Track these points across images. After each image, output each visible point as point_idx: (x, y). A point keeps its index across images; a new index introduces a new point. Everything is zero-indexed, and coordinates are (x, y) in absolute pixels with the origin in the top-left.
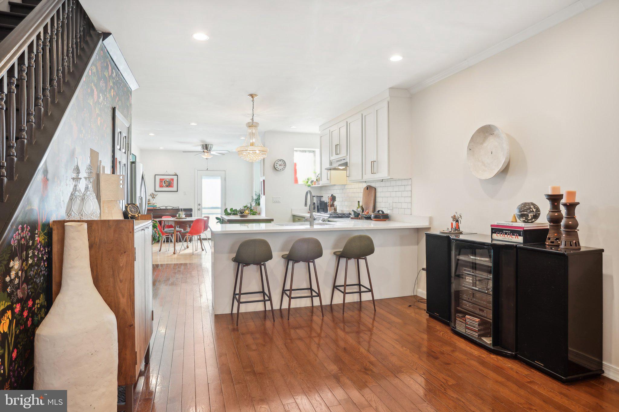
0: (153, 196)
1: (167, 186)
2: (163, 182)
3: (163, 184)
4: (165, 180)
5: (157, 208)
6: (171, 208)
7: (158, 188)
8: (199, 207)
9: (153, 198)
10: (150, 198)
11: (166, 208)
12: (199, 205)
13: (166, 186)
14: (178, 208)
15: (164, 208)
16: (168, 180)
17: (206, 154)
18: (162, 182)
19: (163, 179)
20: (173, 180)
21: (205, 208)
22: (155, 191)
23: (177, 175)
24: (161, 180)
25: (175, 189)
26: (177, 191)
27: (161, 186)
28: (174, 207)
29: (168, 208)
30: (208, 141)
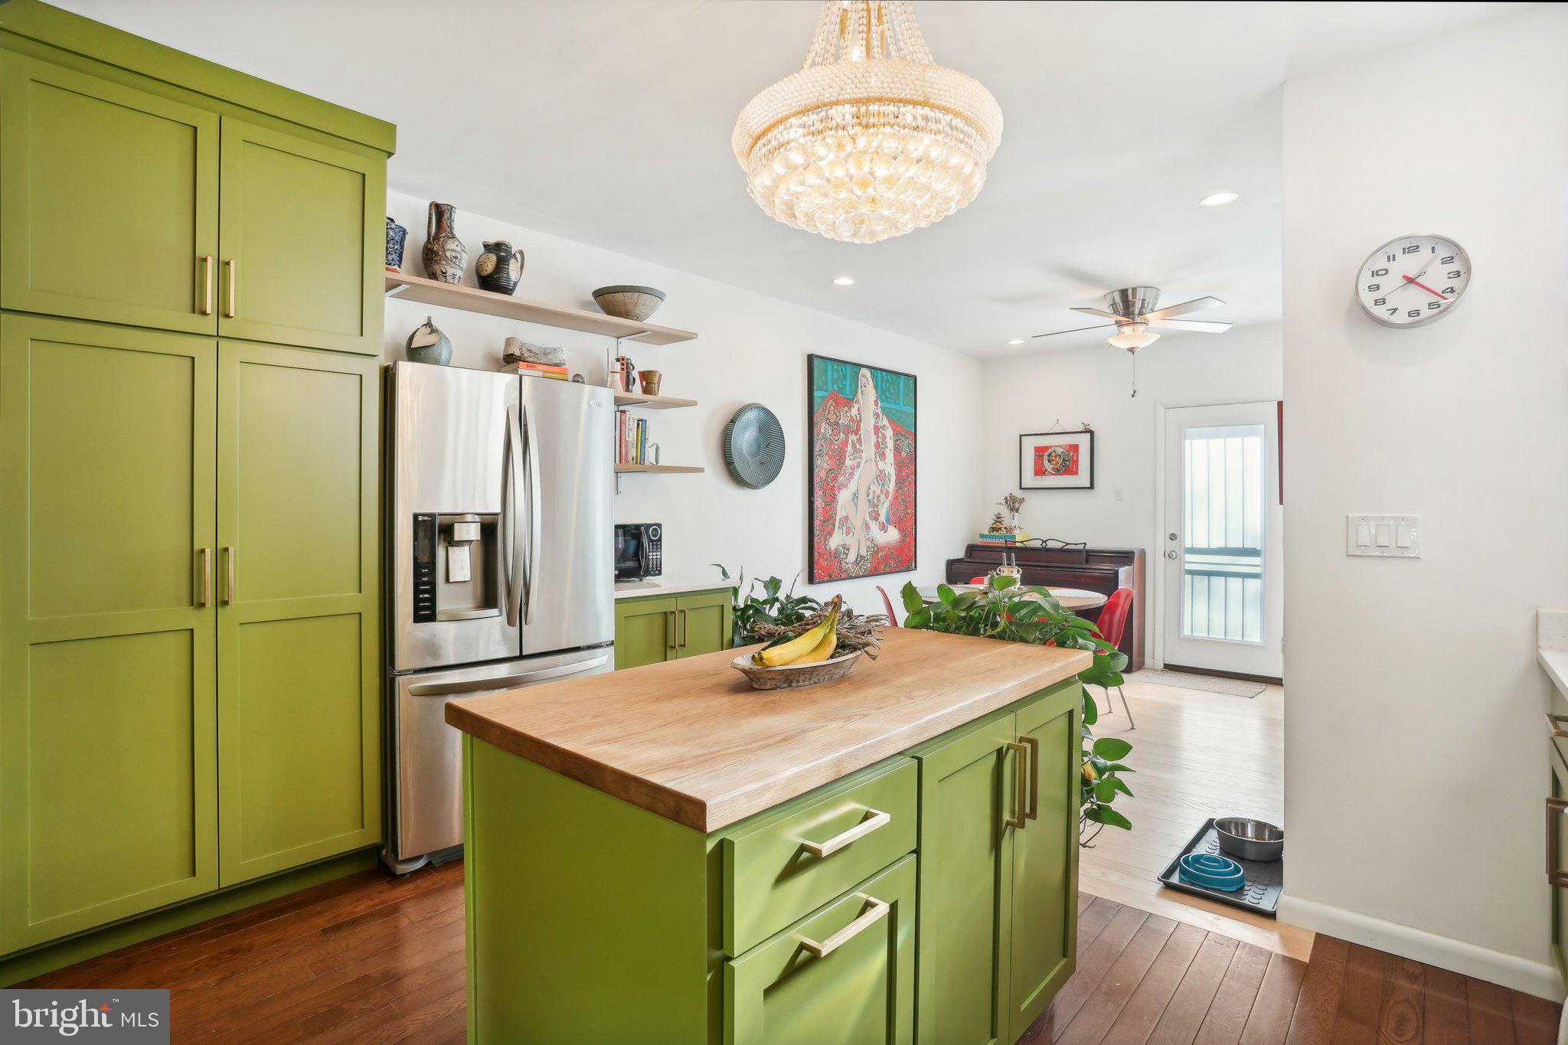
0: (1013, 504)
1: (1058, 471)
2: (1046, 458)
3: (1046, 462)
4: (1050, 451)
5: (1018, 545)
6: (1059, 545)
7: (1030, 480)
8: (1172, 546)
9: (1014, 509)
10: (1004, 511)
11: (1044, 545)
12: (1172, 539)
13: (1053, 469)
14: (1081, 547)
15: (1037, 544)
16: (1060, 451)
17: (1127, 330)
18: (1042, 456)
19: (1046, 448)
20: (1075, 448)
21: (1192, 551)
22: (1021, 488)
23: (1092, 433)
24: (1040, 451)
25: (1082, 479)
26: (1092, 487)
27: (1040, 471)
28: (1068, 544)
29: (1051, 545)
30: (1133, 271)
